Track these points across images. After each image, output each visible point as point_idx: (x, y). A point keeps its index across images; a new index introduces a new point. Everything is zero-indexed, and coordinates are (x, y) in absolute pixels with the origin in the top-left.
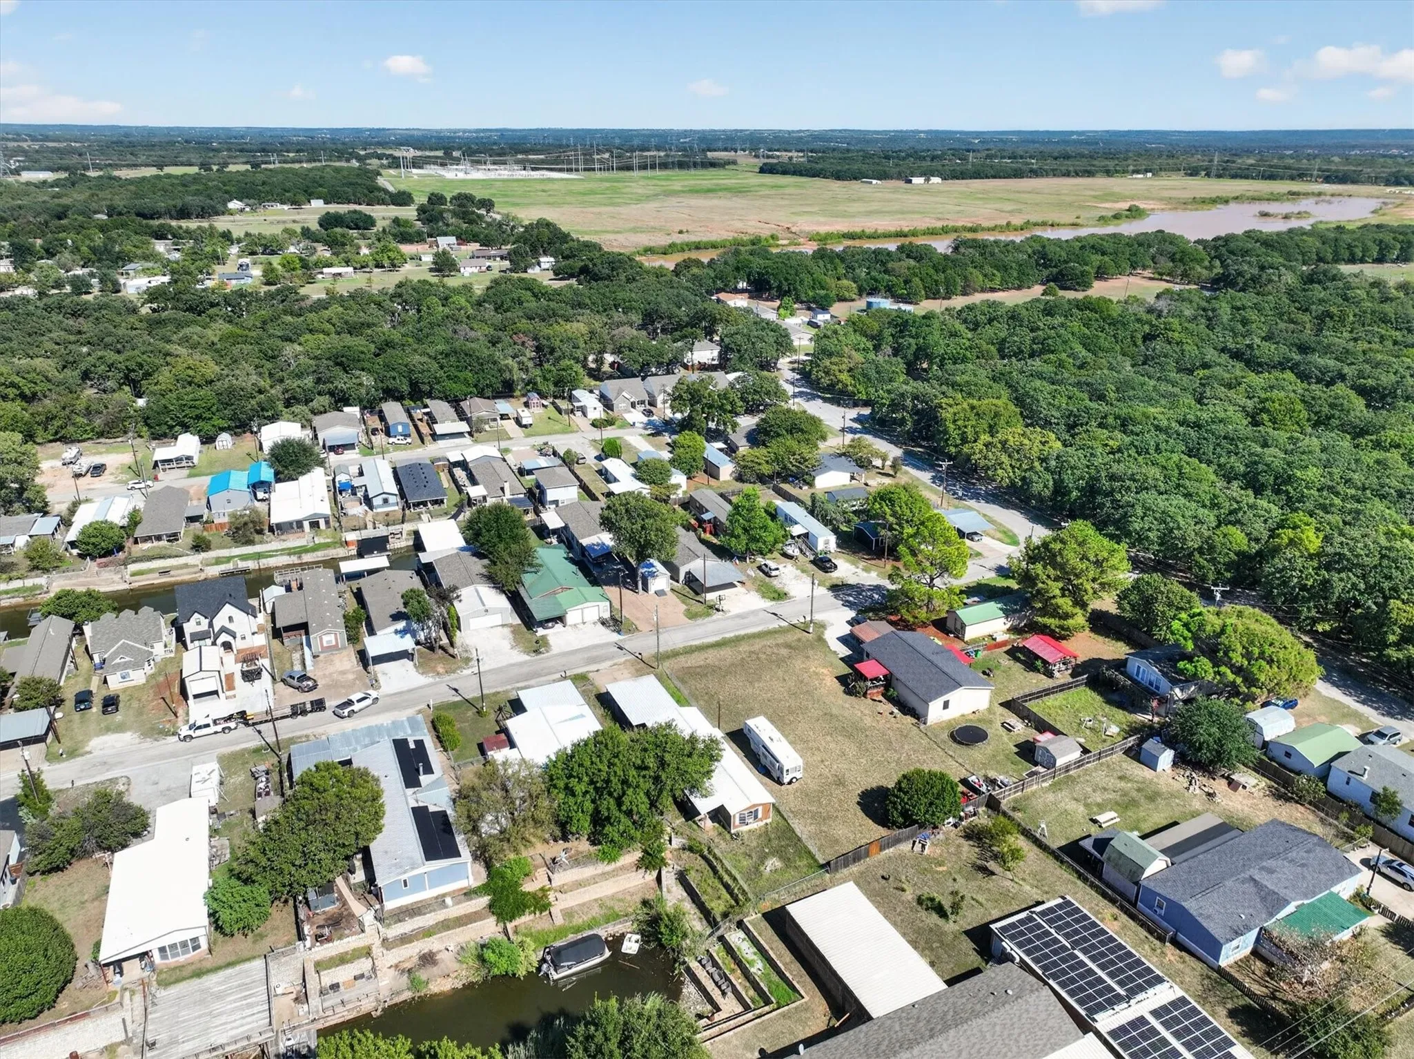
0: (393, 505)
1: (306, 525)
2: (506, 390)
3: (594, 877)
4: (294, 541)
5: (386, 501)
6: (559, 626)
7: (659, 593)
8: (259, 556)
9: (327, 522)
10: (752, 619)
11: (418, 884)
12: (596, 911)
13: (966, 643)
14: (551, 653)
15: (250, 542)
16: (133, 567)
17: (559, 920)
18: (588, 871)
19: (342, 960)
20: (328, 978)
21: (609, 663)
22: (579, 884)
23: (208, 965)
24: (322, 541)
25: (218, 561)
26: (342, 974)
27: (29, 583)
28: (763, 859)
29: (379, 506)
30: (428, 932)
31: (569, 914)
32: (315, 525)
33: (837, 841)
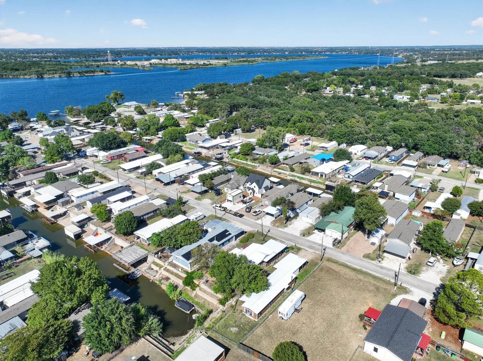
0: (351, 179)
1: (320, 174)
2: (454, 157)
3: (210, 293)
4: (314, 178)
5: (349, 177)
6: (323, 233)
7: (373, 244)
8: (302, 178)
9: (325, 176)
10: (384, 271)
11: (179, 260)
12: (201, 301)
13: (462, 349)
14: (307, 238)
15: (303, 174)
16: (275, 170)
17: (193, 295)
18: (209, 290)
19: (157, 265)
20: (153, 266)
21: (313, 251)
22: (205, 292)
23: (145, 247)
24: (321, 181)
25: (293, 176)
26: (155, 268)
27: (256, 165)
28: (236, 326)
29: (346, 178)
30: (172, 273)
31: (196, 296)
32: (322, 176)
33: (258, 343)
